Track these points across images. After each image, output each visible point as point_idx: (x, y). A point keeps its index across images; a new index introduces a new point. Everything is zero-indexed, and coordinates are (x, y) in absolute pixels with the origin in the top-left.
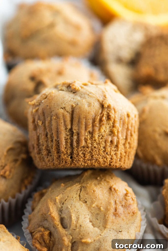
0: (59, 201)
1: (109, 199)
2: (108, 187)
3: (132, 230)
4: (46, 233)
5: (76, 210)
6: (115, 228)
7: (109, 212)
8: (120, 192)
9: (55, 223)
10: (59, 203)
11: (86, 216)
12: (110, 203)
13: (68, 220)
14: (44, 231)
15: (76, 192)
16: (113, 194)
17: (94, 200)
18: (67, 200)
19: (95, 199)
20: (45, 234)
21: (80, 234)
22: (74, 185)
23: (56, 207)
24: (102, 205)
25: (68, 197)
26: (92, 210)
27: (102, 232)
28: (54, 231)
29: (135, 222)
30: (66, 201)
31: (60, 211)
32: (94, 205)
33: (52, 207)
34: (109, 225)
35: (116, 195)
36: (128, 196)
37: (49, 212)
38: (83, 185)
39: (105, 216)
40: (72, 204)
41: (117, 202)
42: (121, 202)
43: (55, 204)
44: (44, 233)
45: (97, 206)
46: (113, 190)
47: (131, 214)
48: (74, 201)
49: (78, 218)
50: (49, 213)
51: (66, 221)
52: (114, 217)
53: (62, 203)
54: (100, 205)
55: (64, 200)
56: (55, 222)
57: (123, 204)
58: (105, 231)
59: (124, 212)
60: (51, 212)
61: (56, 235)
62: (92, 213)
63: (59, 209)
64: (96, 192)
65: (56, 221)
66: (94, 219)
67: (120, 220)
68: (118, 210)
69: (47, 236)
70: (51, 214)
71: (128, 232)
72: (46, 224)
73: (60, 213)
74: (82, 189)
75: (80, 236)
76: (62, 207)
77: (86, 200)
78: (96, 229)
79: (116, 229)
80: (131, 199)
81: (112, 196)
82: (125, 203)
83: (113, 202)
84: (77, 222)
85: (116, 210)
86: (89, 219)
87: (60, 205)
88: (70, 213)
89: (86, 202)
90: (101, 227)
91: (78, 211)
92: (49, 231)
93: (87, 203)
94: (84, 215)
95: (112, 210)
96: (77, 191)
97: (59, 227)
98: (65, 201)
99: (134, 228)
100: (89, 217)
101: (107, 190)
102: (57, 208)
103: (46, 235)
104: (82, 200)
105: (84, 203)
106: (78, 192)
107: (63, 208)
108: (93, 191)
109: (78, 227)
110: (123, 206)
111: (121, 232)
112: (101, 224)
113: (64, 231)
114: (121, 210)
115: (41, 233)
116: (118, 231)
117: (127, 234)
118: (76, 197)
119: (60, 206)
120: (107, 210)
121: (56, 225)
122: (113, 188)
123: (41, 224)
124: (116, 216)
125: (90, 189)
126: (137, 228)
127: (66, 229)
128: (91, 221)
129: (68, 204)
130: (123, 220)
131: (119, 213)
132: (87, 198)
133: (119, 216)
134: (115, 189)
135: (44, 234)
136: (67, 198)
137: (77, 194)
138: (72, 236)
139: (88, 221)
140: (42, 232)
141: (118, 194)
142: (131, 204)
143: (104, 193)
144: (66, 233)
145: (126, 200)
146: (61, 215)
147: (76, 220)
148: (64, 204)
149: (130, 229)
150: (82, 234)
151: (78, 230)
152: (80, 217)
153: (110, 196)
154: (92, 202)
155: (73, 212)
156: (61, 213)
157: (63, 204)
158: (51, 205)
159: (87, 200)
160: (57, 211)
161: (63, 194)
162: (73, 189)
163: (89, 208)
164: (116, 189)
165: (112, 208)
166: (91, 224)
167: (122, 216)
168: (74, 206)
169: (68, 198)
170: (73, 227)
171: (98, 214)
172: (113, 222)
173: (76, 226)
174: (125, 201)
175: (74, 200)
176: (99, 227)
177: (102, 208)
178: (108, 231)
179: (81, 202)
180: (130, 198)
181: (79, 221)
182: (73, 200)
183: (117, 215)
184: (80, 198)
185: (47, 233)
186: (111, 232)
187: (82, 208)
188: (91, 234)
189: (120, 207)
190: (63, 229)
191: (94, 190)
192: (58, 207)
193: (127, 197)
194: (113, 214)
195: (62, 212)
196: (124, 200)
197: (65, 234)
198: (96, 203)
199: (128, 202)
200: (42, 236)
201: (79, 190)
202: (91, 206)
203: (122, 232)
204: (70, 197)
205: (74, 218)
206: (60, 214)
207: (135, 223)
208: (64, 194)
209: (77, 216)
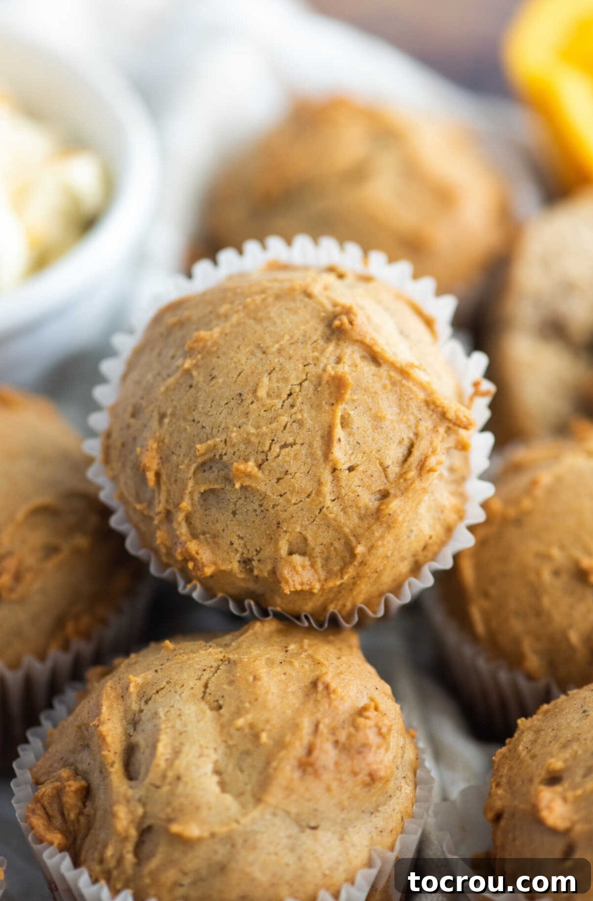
0: (139, 692)
1: (298, 712)
2: (311, 676)
3: (358, 833)
4: (70, 786)
5: (178, 725)
6: (293, 810)
7: (283, 753)
8: (342, 699)
9: (105, 757)
10: (134, 697)
11: (206, 752)
12: (296, 727)
13: (148, 752)
14: (68, 779)
15: (200, 674)
16: (316, 700)
17: (247, 705)
18: (163, 691)
19: (250, 702)
20: (67, 789)
21: (169, 804)
22: (202, 652)
23: (122, 708)
24: (268, 727)
25: (168, 683)
26: (231, 736)
27: (245, 815)
28: (99, 785)
29: (377, 814)
30: (160, 692)
31: (133, 722)
32: (240, 722)
33: (110, 707)
34: (275, 796)
35: (324, 705)
36: (367, 718)
37: (97, 719)
38: (231, 656)
39: (268, 763)
40: (172, 706)
41: (321, 726)
42: (333, 731)
43: (122, 697)
44: (66, 783)
45: (252, 726)
46: (320, 687)
47: (363, 777)
48: (182, 698)
49: (177, 753)
50: (96, 722)
51: (141, 757)
52: (297, 774)
53: (144, 699)
54: (261, 726)
55: (154, 691)
56: (105, 753)
57: (342, 736)
58: (256, 813)
59: (337, 764)
60: (102, 719)
61: (100, 797)
62: (229, 747)
63: (130, 716)
64: (259, 683)
65: (109, 751)
66: (230, 767)
67: (316, 788)
68: (316, 753)
69: (71, 794)
70: (98, 726)
71: (342, 839)
72: (84, 760)
73: (131, 731)
74: (221, 667)
75: (169, 810)
76: (141, 711)
77: (221, 702)
78: (228, 799)
79: (298, 815)
80: (375, 730)
81: (310, 705)
82: (350, 736)
83: (306, 725)
84: (171, 762)
85: (310, 751)
86: (216, 763)
87: (136, 702)
88: (157, 731)
89: (220, 707)
90: (248, 797)
91: (186, 729)
92: (83, 783)
93: (222, 711)
94: (201, 747)
95: (298, 750)
96: (204, 670)
97: (112, 770)
98: (157, 692)
99: (370, 833)
100: (214, 757)
101: (303, 684)
102: (126, 711)
103: (71, 791)
104: (208, 697)
105: (212, 709)
106: (204, 673)
107: (143, 715)
108: (251, 678)
109: (169, 780)
110: (340, 746)
111: (314, 828)
112: (249, 787)
113: (125, 787)
114: (327, 754)
115: (58, 784)
116: (304, 824)
117: (335, 842)
118: (192, 688)
119: (135, 707)
120: (281, 744)
121: (106, 763)
122: (324, 683)
123: (72, 760)
124: (304, 772)
125: (245, 671)
126: (384, 834)
127: (133, 783)
128: (217, 772)
129: (160, 705)
130: (328, 789)
131: (319, 764)
132: (226, 697)
133: (316, 774)
134: (327, 687)
135: (65, 787)
136: (164, 683)
137: (199, 679)
138: (144, 805)
139: (209, 767)
140: (60, 781)
141: (335, 703)
142: (371, 747)
143: (290, 690)
144: (130, 792)
145: (356, 727)
146: (131, 736)
147: (168, 756)
148: (150, 702)
149: (350, 830)
150: (175, 804)
151: (166, 789)
152: (186, 749)
153: (304, 703)
154: (239, 712)
155: (168, 730)
156: (135, 730)
157: (146, 702)
158: (108, 698)
159: (225, 700)
160: (124, 721)
161: (156, 671)
162: (191, 662)
163: (224, 728)
164: (333, 686)
165: (298, 744)
166: (215, 779)
167: (327, 777)
168: (178, 713)
169: (167, 686)
170: (153, 776)
171: (247, 753)
172: (289, 790)
173: (164, 777)
174: (352, 730)
175: (182, 695)
176: (239, 795)
177: (264, 737)
178: (268, 816)
179: (205, 707)
180: (369, 723)
181: (177, 762)
182: (180, 695)
183: (309, 769)
184: (205, 693)
185: (74, 785)
186: (277, 821)
187: (202, 724)
188: (204, 813)
189: (329, 747)
190: (125, 781)
191: (258, 677)
192: (129, 707)
193: (361, 721)
194: (295, 763)
195: (137, 725)
196: (346, 726)
197: (125, 796)
198: (250, 717)
199: (360, 737)
200: (59, 793)
201: (211, 667)
202: (231, 722)
203: (320, 833)
204: (175, 685)
205: (163, 749)
206: (128, 731)
207: (376, 817)
208: (159, 671)
209: (177, 744)
